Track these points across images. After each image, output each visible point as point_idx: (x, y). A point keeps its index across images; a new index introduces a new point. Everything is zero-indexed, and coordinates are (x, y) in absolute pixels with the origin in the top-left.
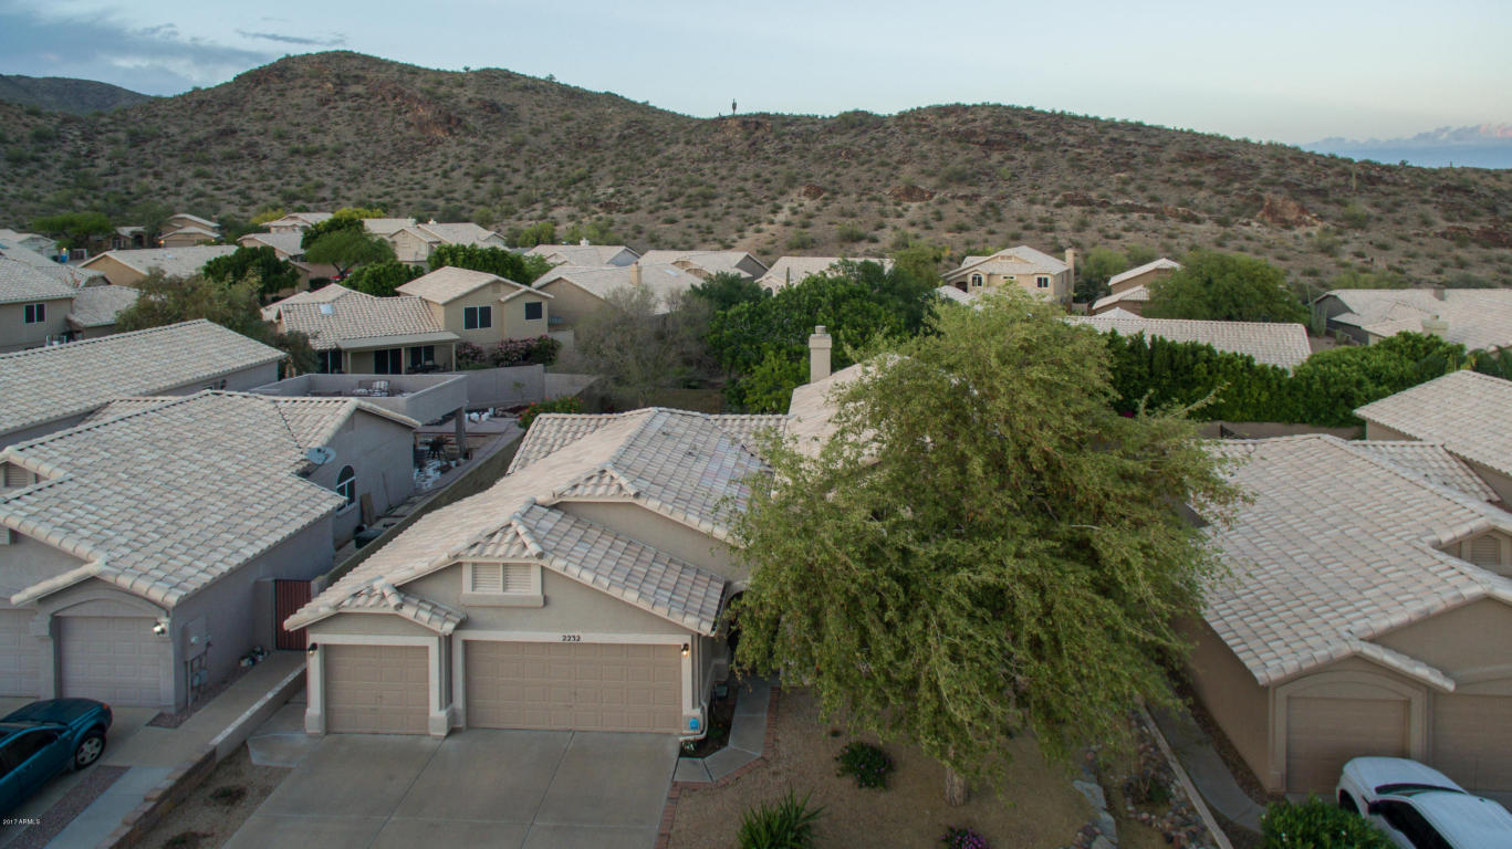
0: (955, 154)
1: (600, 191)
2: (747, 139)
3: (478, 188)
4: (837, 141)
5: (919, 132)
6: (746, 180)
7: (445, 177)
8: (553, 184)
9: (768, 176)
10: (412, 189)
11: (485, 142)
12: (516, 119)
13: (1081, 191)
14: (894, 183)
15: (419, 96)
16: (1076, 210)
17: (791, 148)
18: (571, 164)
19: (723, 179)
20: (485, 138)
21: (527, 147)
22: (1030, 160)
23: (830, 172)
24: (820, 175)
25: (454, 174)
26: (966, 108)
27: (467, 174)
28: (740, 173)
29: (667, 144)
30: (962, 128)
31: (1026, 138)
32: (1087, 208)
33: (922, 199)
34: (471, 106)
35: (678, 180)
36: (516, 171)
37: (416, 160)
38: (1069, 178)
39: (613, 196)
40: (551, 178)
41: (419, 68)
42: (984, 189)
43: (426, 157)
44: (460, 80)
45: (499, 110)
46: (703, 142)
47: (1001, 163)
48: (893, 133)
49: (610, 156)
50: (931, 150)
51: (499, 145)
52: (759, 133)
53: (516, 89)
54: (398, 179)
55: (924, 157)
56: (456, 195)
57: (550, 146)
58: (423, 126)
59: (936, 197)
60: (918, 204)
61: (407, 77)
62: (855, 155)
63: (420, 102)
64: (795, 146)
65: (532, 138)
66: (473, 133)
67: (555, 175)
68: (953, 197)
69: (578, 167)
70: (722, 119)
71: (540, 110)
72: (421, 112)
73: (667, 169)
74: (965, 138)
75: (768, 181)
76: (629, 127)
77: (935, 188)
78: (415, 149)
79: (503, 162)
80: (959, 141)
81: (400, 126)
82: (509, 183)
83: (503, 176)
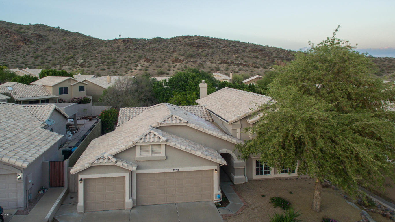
0: (189, 49)
1: (78, 61)
2: (125, 45)
3: (36, 61)
4: (153, 46)
5: (177, 43)
6: (126, 57)
7: (25, 58)
8: (62, 60)
9: (133, 56)
10: (13, 61)
11: (37, 47)
12: (48, 40)
13: (225, 59)
14: (171, 58)
15: (14, 32)
16: (225, 65)
17: (139, 48)
18: (67, 54)
19: (118, 57)
20: (37, 45)
21: (52, 48)
22: (210, 51)
23: (152, 55)
24: (149, 56)
25: (27, 57)
26: (191, 37)
27: (32, 57)
28: (123, 55)
29: (99, 47)
30: (190, 42)
31: (209, 45)
32: (228, 64)
33: (180, 62)
34: (32, 35)
35: (104, 58)
36: (49, 56)
37: (14, 52)
38: (222, 56)
39: (83, 62)
40: (61, 58)
41: (13, 23)
42: (198, 59)
43: (17, 51)
44: (29, 27)
45: (42, 37)
46: (111, 47)
47: (202, 52)
48: (170, 43)
49: (80, 51)
50: (181, 48)
51: (42, 48)
52: (128, 44)
53: (47, 30)
54: (8, 58)
55: (180, 50)
56: (29, 63)
57: (60, 48)
58: (16, 41)
59: (184, 62)
60: (179, 64)
61: (10, 26)
62: (159, 50)
63: (15, 34)
64: (140, 47)
65: (53, 46)
66: (33, 44)
67: (63, 57)
68: (189, 62)
69: (70, 54)
70: (116, 40)
71: (56, 37)
72: (15, 37)
73: (100, 55)
74: (191, 45)
75: (132, 58)
76: (86, 42)
77: (184, 59)
78: (13, 49)
79: (44, 53)
80: (190, 46)
81: (8, 42)
82: (46, 59)
83: (44, 57)
